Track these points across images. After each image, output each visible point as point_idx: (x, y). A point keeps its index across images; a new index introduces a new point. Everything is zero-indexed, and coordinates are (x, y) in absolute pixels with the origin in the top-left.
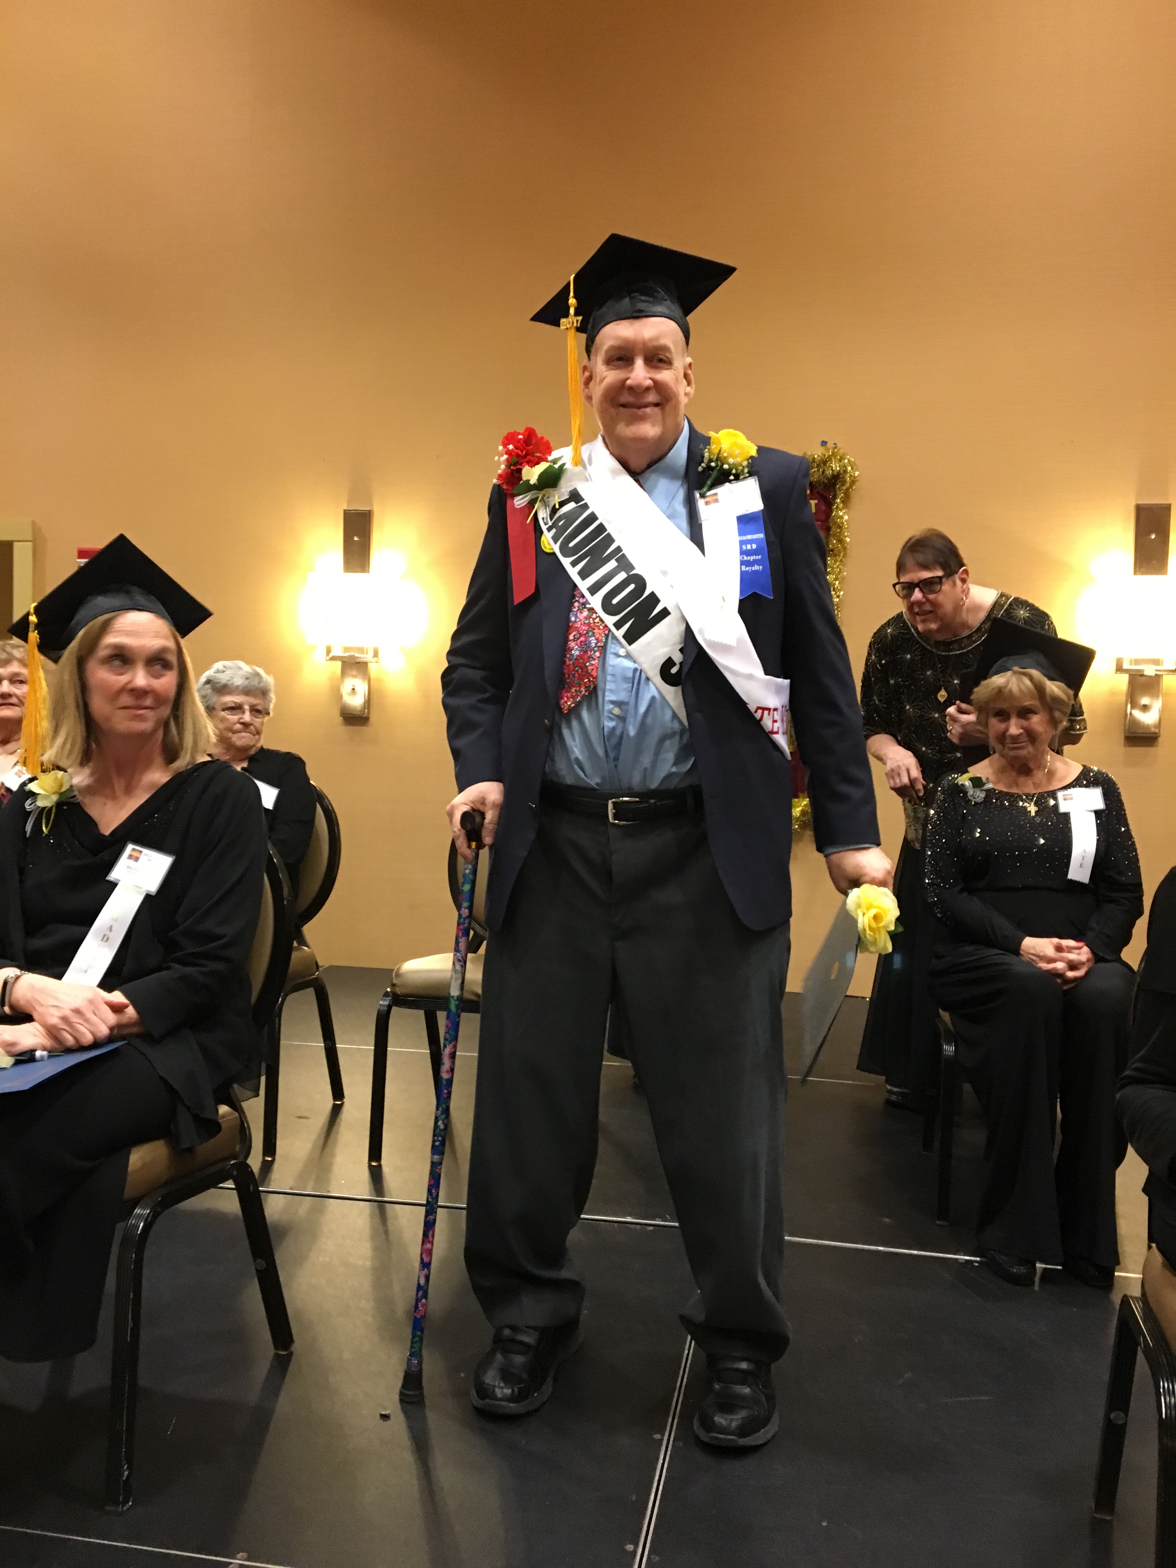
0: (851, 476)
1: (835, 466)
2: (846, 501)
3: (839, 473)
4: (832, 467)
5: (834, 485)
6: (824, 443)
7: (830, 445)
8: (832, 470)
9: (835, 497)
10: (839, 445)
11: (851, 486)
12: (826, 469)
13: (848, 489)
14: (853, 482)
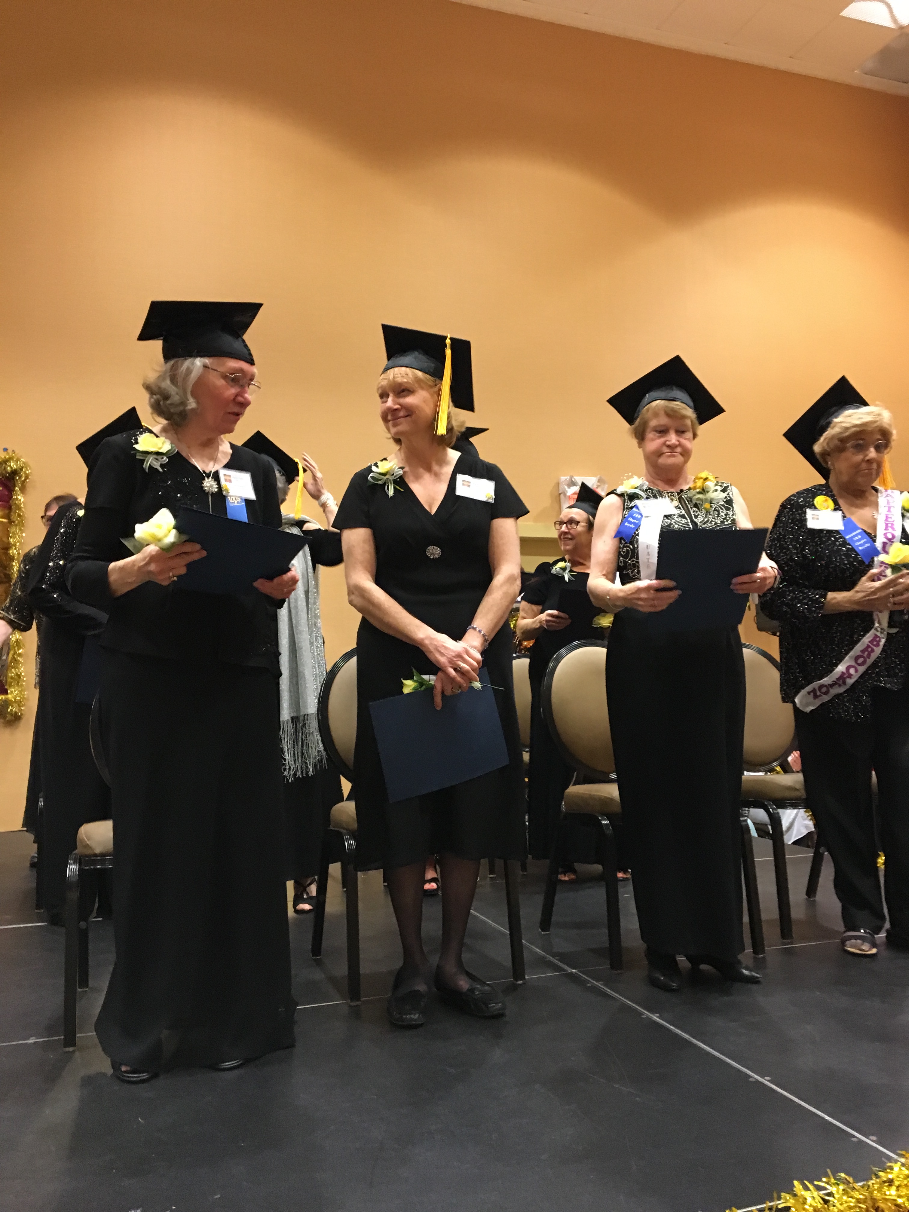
0: (25, 473)
1: (13, 465)
2: (23, 489)
3: (16, 470)
4: (11, 466)
5: (13, 478)
6: (5, 450)
7: (10, 451)
8: (12, 468)
9: (15, 486)
10: (17, 452)
11: (25, 480)
12: (6, 466)
13: (24, 481)
14: (27, 477)
